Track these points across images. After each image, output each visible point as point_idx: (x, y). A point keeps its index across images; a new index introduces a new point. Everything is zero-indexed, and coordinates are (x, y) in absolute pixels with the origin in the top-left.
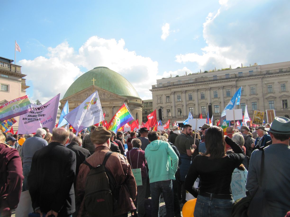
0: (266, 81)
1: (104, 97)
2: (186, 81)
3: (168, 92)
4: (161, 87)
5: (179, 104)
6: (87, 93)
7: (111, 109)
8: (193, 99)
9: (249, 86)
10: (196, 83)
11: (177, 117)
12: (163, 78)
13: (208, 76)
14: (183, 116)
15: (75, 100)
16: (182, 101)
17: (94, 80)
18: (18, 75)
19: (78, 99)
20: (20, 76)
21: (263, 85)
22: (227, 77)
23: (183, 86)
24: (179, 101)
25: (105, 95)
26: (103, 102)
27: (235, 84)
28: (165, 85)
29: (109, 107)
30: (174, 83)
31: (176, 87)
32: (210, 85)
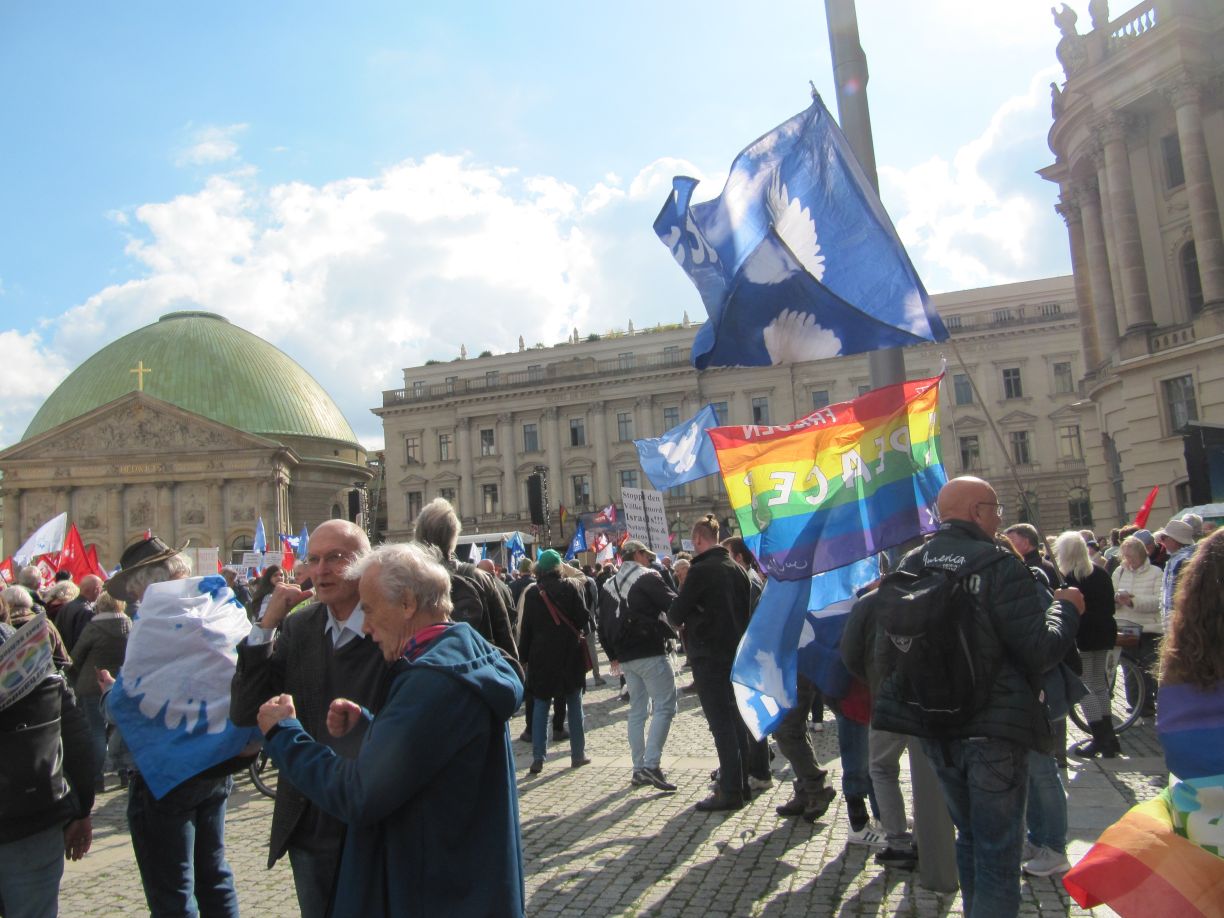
0: (807, 377)
1: (181, 443)
2: (516, 373)
3: (445, 420)
4: (418, 400)
5: (488, 469)
6: (110, 426)
7: (215, 491)
8: (539, 448)
9: (747, 393)
10: (552, 381)
11: (479, 519)
12: (430, 364)
13: (598, 357)
14: (503, 514)
15: (55, 452)
16: (499, 457)
17: (141, 369)
19: (68, 448)
21: (796, 393)
22: (669, 359)
23: (500, 397)
24: (489, 456)
25: (188, 432)
26: (180, 461)
27: (696, 387)
28: (434, 392)
29: (204, 481)
31: (474, 397)
32: (601, 392)
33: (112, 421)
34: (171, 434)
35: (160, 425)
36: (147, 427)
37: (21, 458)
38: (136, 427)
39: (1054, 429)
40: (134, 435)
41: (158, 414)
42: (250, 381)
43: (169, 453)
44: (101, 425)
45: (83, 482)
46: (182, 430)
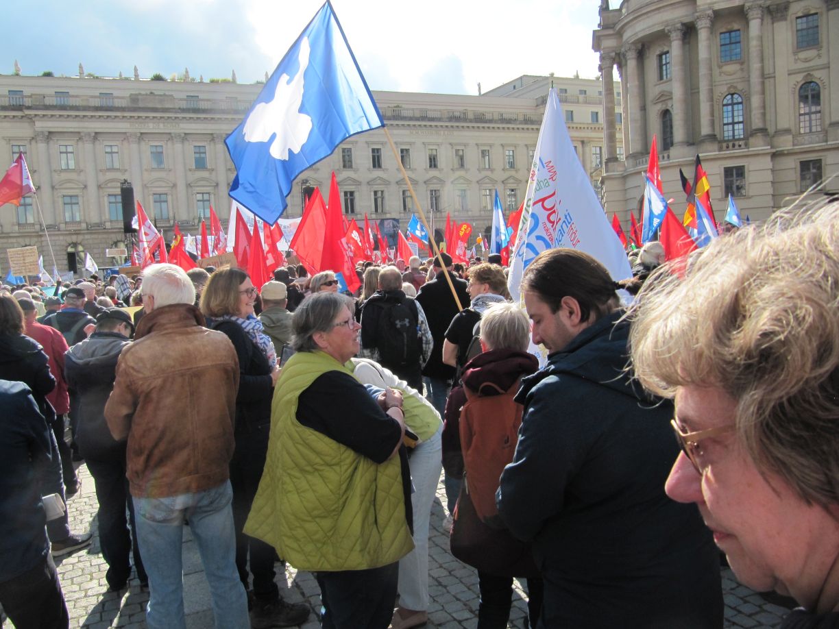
5: (69, 181)
10: (134, 110)
11: (63, 226)
13: (175, 96)
14: (88, 222)
23: (84, 116)
30: (43, 97)
31: (54, 113)
32: (182, 125)
39: (480, 190)
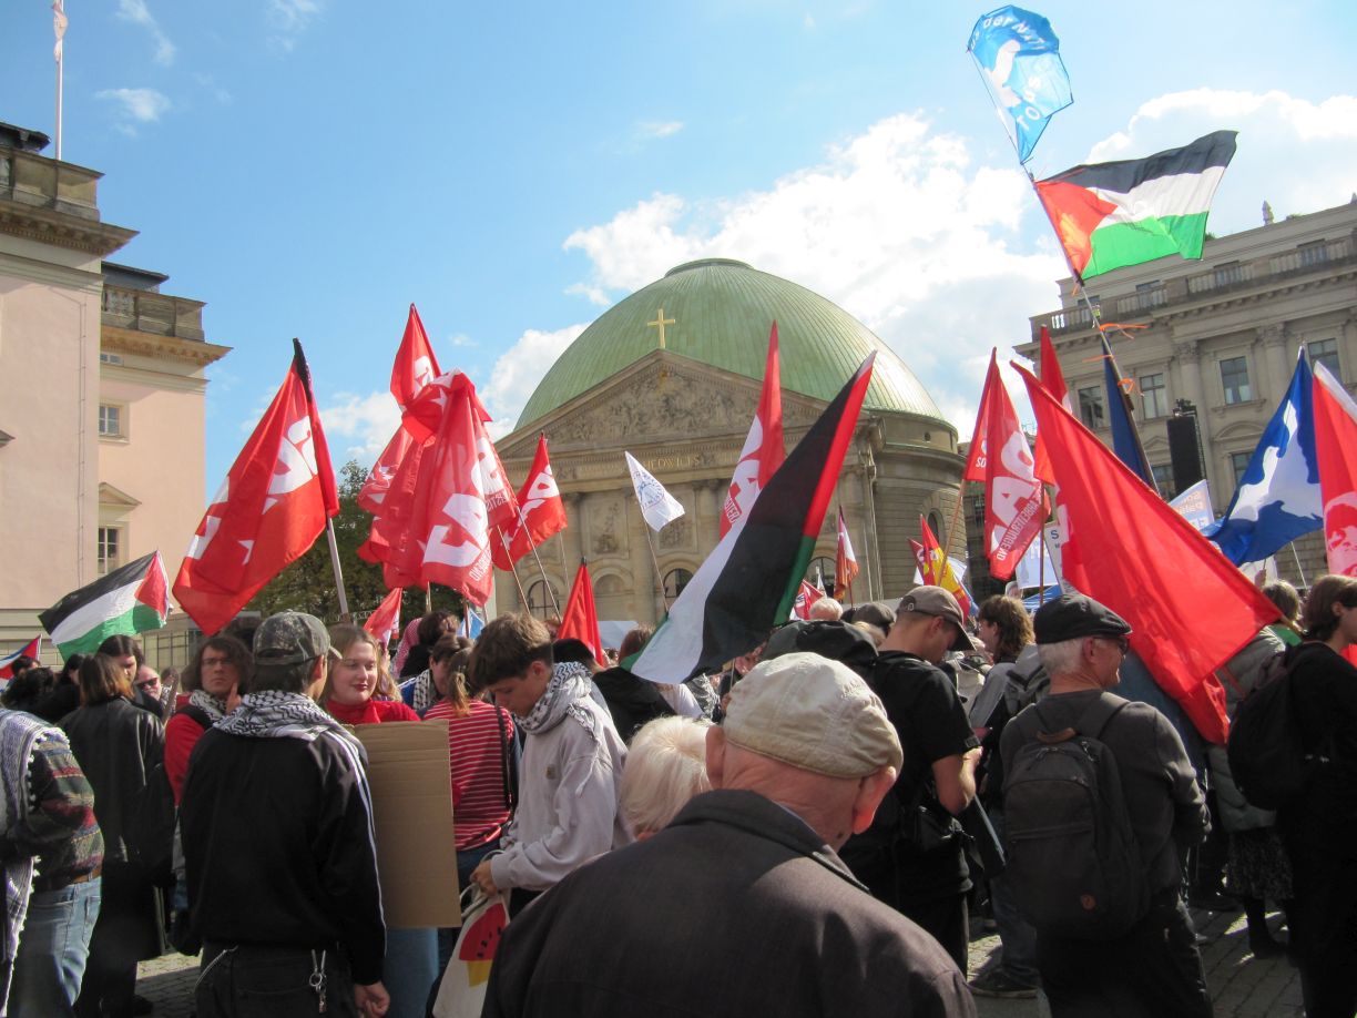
1: (725, 422)
2: (1281, 255)
6: (625, 404)
15: (555, 446)
17: (661, 322)
18: (70, 233)
19: (572, 439)
20: (87, 238)
23: (1260, 297)
24: (1238, 403)
25: (732, 403)
28: (1125, 306)
30: (1187, 280)
31: (1205, 304)
33: (627, 396)
34: (710, 410)
35: (693, 399)
36: (676, 403)
37: (513, 456)
38: (661, 403)
40: (657, 414)
41: (689, 381)
42: (803, 338)
43: (711, 438)
44: (613, 403)
45: (593, 487)
46: (724, 402)
